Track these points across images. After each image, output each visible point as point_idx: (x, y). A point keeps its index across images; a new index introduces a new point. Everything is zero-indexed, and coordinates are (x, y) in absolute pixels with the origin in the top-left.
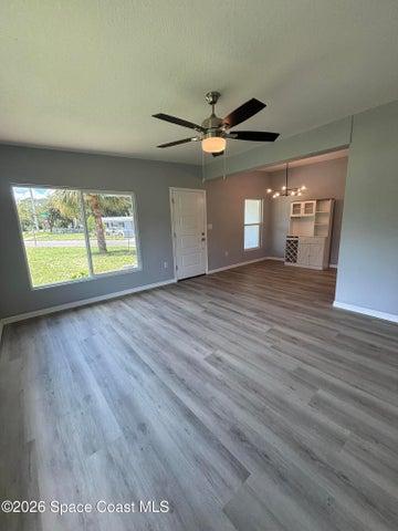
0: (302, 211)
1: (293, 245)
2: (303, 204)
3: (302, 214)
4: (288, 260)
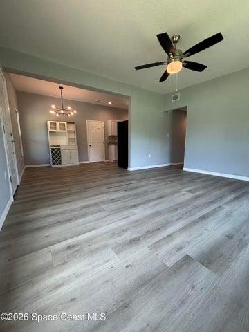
2: (58, 123)
3: (58, 130)
4: (54, 164)
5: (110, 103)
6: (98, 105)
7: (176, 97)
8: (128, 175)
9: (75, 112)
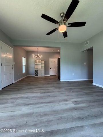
0: (38, 62)
1: (36, 71)
2: (38, 61)
3: (38, 63)
4: (35, 75)
5: (58, 51)
6: (54, 52)
7: (87, 43)
8: (59, 83)
9: (42, 56)
